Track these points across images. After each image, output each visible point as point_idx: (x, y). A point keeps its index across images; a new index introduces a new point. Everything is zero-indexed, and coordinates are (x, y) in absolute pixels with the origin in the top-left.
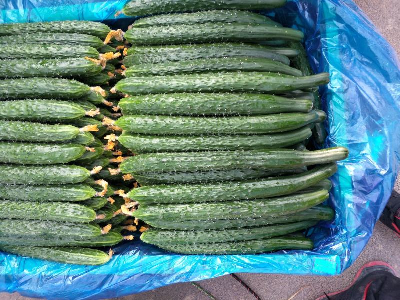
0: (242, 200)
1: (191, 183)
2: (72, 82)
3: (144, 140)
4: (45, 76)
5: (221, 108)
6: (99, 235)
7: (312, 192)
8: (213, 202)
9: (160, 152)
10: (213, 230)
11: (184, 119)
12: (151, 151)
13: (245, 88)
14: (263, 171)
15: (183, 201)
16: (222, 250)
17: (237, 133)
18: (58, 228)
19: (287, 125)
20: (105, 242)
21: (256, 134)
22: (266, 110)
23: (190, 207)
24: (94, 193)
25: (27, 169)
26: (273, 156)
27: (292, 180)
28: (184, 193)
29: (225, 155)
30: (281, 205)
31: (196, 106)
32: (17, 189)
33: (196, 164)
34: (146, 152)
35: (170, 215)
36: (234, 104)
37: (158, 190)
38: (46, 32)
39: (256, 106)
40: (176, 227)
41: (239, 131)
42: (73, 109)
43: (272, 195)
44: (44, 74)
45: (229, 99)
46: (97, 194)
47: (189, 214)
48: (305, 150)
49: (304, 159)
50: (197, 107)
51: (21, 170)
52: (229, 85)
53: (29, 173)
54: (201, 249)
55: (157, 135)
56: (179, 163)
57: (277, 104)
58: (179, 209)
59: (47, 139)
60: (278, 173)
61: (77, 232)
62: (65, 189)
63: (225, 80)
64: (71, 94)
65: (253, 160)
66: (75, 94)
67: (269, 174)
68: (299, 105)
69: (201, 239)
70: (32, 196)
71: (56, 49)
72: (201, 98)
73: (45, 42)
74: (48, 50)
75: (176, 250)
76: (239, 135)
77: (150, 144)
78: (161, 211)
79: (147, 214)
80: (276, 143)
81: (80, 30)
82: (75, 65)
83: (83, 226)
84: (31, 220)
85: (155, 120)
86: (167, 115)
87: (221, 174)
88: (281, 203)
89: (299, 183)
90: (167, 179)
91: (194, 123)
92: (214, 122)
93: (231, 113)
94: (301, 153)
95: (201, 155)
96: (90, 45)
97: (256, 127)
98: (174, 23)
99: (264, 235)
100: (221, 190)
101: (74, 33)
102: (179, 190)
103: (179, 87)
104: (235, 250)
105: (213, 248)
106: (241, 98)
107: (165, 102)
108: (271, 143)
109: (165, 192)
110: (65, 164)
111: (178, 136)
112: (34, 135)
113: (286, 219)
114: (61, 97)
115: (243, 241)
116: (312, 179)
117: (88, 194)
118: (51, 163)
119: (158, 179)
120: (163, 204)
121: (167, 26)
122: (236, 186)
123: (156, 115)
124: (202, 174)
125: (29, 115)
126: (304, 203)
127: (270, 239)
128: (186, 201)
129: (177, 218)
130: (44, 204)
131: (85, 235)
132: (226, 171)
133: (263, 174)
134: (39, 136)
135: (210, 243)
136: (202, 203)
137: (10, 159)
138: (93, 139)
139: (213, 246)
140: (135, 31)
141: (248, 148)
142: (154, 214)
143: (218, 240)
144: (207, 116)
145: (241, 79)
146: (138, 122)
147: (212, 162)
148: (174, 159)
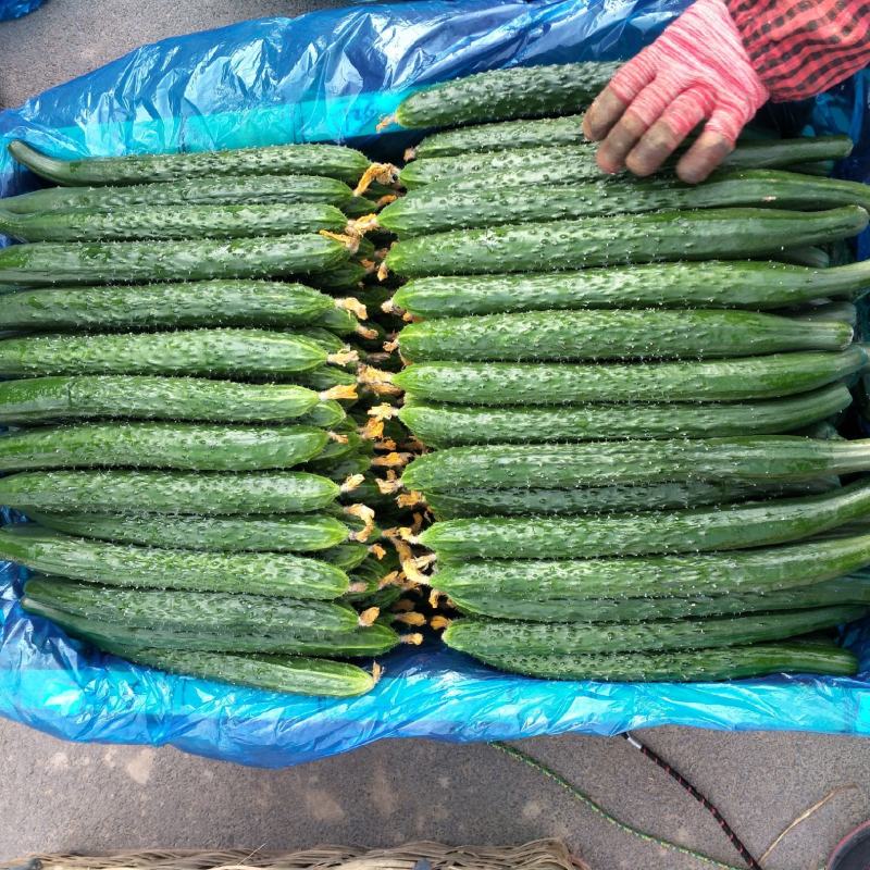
0: (684, 554)
1: (563, 514)
2: (296, 289)
3: (459, 417)
4: (236, 275)
5: (636, 344)
6: (354, 627)
7: (851, 537)
8: (615, 557)
9: (493, 442)
10: (612, 622)
11: (550, 370)
12: (471, 440)
13: (690, 297)
14: (733, 485)
15: (544, 554)
16: (633, 670)
17: (673, 399)
18: (266, 609)
19: (788, 380)
20: (361, 647)
21: (716, 402)
22: (741, 348)
23: (561, 567)
24: (345, 533)
25: (205, 481)
26: (757, 453)
27: (803, 507)
28: (549, 536)
29: (646, 449)
30: (776, 565)
31: (577, 339)
32: (182, 524)
33: (577, 471)
34: (460, 443)
35: (515, 583)
36: (666, 335)
37: (489, 529)
38: (227, 173)
39: (716, 340)
40: (525, 613)
41: (678, 394)
42: (303, 349)
43: (752, 543)
44: (234, 271)
45: (654, 322)
46: (351, 535)
47: (559, 582)
48: (835, 436)
49: (831, 459)
50: (579, 344)
51: (193, 483)
52: (655, 292)
53: (211, 488)
54: (584, 666)
55: (485, 405)
56: (536, 469)
57: (767, 332)
58: (535, 571)
59: (248, 416)
60: (768, 492)
61: (308, 620)
62: (283, 523)
63: (643, 281)
64: (294, 315)
65: (710, 462)
66: (303, 314)
67: (750, 494)
68: (817, 334)
69: (585, 643)
70: (211, 540)
71: (255, 215)
72: (587, 321)
73: (228, 199)
74: (237, 217)
75: (524, 669)
76: (678, 403)
77: (472, 424)
78: (497, 575)
79: (463, 581)
80: (763, 421)
81: (303, 166)
82: (301, 251)
83: (320, 606)
84: (208, 591)
85: (484, 373)
86: (510, 361)
87: (633, 493)
88: (775, 561)
89: (820, 514)
90: (507, 503)
91: (572, 379)
92: (618, 374)
93: (658, 353)
94: (823, 445)
95: (589, 449)
96: (326, 200)
97: (716, 385)
98: (517, 143)
99: (734, 636)
100: (635, 529)
101: (288, 173)
102: (537, 529)
103: (538, 297)
104: (664, 671)
105: (613, 665)
106: (683, 321)
107: (507, 333)
108: (753, 423)
109: (505, 533)
110: (286, 470)
111: (533, 406)
112: (223, 406)
113: (786, 600)
114: (272, 321)
115: (682, 650)
116: (851, 505)
117: (333, 534)
118: (257, 467)
119: (485, 503)
120: (500, 559)
121: (501, 150)
122: (670, 521)
123: (485, 361)
124: (588, 493)
125: (209, 364)
126: (830, 562)
127: (748, 646)
128: (553, 554)
129: (533, 590)
130: (237, 556)
131: (324, 628)
132: (646, 486)
133: (734, 493)
134: (235, 409)
135: (603, 654)
136: (589, 559)
137: (170, 459)
138: (343, 415)
139: (613, 661)
140: (427, 164)
141: (697, 433)
142: (478, 582)
143: (624, 646)
144: (602, 361)
145: (682, 278)
146: (447, 376)
147: (615, 465)
148: (525, 460)
